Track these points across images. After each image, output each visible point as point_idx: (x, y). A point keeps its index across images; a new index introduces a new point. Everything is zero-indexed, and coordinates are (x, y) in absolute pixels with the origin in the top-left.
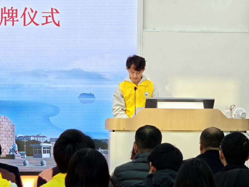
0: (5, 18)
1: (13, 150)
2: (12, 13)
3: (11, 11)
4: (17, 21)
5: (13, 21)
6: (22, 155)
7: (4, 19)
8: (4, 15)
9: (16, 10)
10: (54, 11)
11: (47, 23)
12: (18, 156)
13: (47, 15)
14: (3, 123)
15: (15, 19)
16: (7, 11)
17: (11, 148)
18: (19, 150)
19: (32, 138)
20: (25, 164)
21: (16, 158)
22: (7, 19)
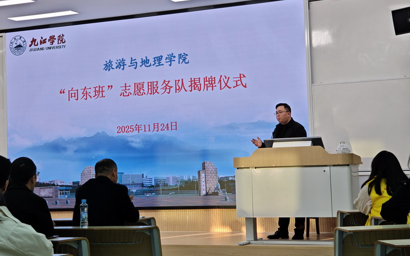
0: (207, 84)
1: (217, 188)
2: (212, 81)
3: (211, 79)
4: (216, 86)
5: (213, 87)
6: (224, 192)
7: (206, 86)
8: (206, 83)
9: (215, 78)
10: (242, 76)
11: (237, 85)
12: (220, 192)
13: (237, 79)
14: (209, 167)
15: (214, 85)
16: (208, 80)
17: (216, 186)
18: (221, 188)
19: (230, 179)
20: (226, 200)
21: (220, 194)
22: (208, 85)
